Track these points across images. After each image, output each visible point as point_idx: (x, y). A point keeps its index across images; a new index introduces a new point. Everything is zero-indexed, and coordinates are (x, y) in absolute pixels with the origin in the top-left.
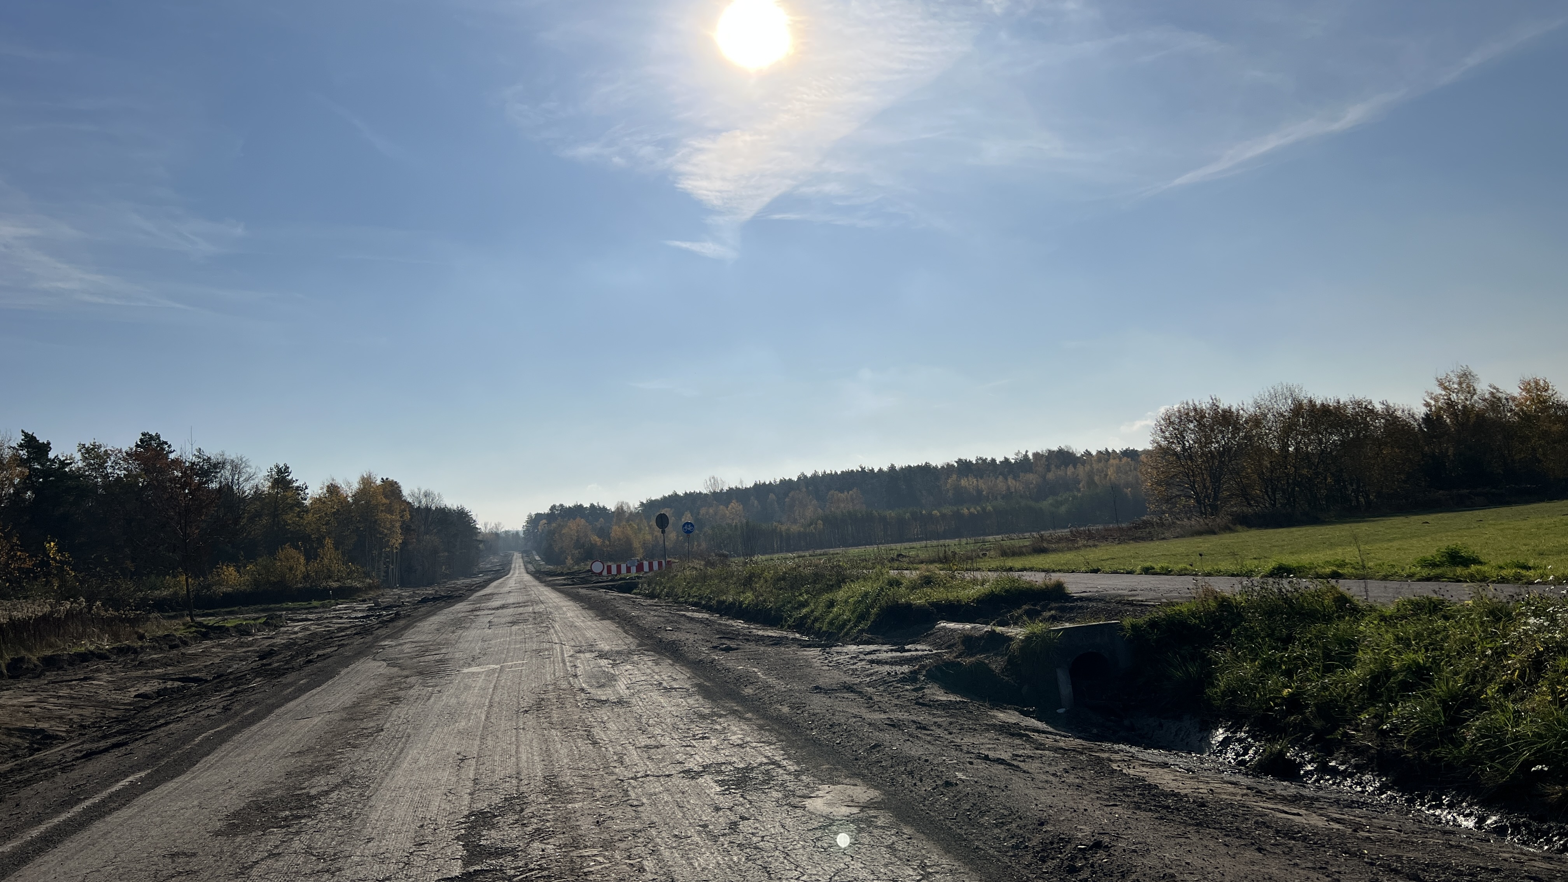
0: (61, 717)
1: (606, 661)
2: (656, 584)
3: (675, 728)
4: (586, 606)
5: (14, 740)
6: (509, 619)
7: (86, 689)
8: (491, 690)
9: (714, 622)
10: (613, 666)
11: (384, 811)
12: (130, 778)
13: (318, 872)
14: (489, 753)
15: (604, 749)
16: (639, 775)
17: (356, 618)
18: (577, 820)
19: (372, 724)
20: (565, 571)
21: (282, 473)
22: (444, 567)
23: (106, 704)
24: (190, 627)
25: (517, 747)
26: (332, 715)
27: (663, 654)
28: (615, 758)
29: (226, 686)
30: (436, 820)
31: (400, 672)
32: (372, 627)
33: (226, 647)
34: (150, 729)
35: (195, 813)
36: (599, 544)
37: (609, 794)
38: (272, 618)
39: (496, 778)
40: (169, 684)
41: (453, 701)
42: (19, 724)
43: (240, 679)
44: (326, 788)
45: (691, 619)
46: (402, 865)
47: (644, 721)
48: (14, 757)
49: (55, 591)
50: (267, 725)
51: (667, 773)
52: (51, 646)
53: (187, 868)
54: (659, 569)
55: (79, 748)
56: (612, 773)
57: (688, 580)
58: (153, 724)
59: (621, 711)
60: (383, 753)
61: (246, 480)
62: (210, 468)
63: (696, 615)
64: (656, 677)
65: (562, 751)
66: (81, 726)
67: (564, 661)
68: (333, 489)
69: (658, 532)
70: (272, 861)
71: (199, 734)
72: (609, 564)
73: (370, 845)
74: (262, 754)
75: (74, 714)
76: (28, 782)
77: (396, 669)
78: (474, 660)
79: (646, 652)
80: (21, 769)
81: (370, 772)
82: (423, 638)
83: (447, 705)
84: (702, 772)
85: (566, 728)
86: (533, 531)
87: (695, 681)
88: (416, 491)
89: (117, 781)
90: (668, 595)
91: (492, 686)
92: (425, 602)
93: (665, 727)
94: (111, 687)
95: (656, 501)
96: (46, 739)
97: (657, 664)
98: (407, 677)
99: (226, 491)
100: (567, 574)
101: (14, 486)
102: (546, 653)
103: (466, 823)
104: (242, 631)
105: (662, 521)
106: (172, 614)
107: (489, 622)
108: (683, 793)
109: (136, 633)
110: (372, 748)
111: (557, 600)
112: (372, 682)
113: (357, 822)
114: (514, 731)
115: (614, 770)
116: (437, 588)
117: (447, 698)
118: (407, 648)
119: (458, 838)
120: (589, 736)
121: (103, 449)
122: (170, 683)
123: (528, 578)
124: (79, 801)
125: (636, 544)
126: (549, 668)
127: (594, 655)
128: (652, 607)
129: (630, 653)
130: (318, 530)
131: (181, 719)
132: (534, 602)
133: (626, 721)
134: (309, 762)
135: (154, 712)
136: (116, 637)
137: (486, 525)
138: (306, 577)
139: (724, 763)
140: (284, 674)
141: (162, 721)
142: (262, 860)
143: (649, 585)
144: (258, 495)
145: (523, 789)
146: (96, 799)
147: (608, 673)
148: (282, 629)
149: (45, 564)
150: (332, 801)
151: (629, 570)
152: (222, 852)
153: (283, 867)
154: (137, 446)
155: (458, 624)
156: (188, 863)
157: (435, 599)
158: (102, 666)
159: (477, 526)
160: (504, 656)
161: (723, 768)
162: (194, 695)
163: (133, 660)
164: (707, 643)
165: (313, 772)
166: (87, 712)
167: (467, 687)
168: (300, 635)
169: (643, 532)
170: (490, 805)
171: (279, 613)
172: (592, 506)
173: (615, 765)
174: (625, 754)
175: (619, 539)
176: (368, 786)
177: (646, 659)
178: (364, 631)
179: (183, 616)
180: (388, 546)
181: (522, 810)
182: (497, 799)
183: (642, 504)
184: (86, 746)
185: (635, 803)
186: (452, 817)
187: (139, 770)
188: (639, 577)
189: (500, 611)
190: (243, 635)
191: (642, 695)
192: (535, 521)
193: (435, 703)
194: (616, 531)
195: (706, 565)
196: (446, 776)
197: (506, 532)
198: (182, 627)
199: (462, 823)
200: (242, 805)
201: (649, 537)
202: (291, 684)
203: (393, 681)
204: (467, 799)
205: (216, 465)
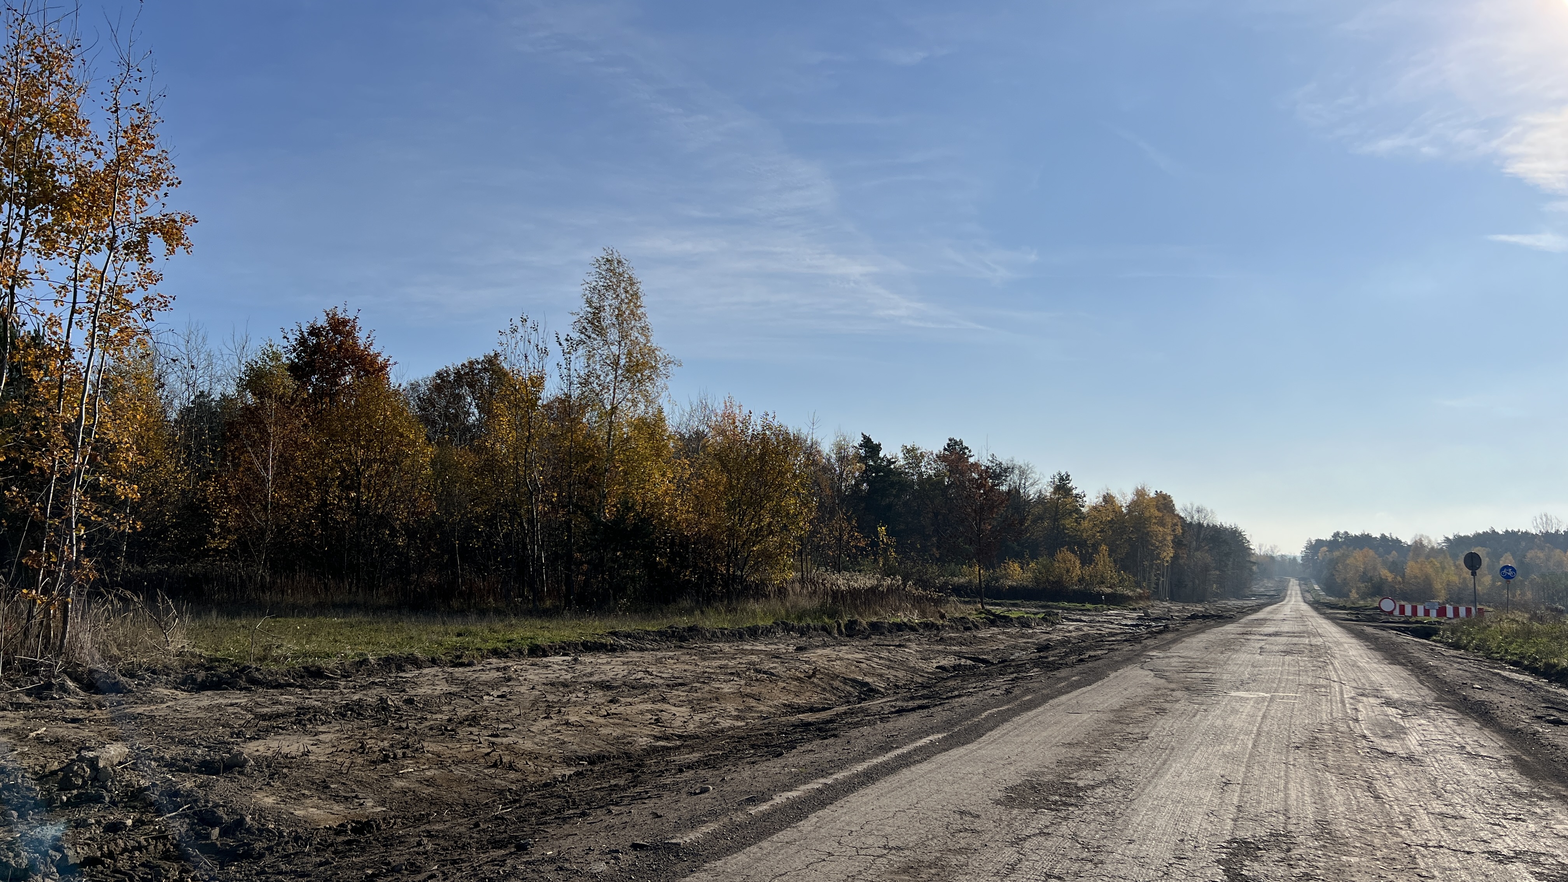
0: (881, 675)
1: (1393, 710)
2: (1463, 633)
3: (1480, 800)
4: (1372, 647)
5: (848, 688)
6: (1282, 648)
7: (899, 654)
8: (1259, 719)
9: (1541, 688)
10: (1403, 717)
11: (1146, 817)
12: (931, 738)
13: (1082, 859)
14: (1255, 782)
15: (1388, 806)
16: (1430, 844)
17: (1126, 625)
18: (1352, 876)
19: (1137, 730)
20: (1349, 605)
21: (1063, 480)
22: (1215, 586)
23: (914, 670)
24: (981, 613)
25: (1287, 783)
26: (1100, 715)
27: (1468, 714)
28: (1401, 818)
29: (1009, 671)
30: (1196, 838)
31: (1167, 685)
32: (1141, 635)
33: (1011, 636)
34: (947, 698)
35: (980, 780)
36: (1390, 579)
37: (1393, 856)
38: (1049, 615)
39: (1261, 810)
40: (963, 662)
41: (1219, 723)
42: (852, 676)
43: (1020, 667)
44: (1092, 783)
45: (1508, 680)
46: (1160, 874)
47: (1439, 785)
48: (848, 702)
49: (880, 569)
50: (1043, 713)
51: (1467, 849)
52: (876, 614)
53: (972, 827)
54: (1467, 616)
55: (893, 703)
56: (1397, 835)
57: (1505, 634)
58: (949, 694)
59: (1412, 768)
60: (1147, 761)
61: (1032, 485)
62: (1001, 472)
63: (1515, 676)
64: (1458, 738)
65: (1338, 799)
66: (896, 685)
67: (1343, 702)
68: (1108, 499)
69: (1467, 573)
70: (1043, 839)
71: (985, 710)
72: (1403, 603)
73: (1131, 846)
74: (1036, 739)
75: (890, 674)
76: (857, 725)
77: (1163, 681)
78: (1242, 684)
79: (1446, 709)
80: (852, 713)
81: (1134, 777)
82: (1191, 654)
83: (1212, 725)
84: (1513, 858)
85: (1344, 774)
86: (1313, 558)
87: (1510, 752)
88: (1189, 506)
89: (921, 738)
90: (1478, 648)
91: (1261, 714)
92: (1194, 619)
93: (1467, 797)
94: (918, 656)
95: (1467, 537)
96: (869, 692)
97: (1459, 724)
98: (1173, 690)
99: (1014, 494)
100: (1351, 608)
101: (855, 478)
102: (1323, 690)
103: (1227, 848)
104: (1024, 623)
105: (1473, 562)
106: (967, 599)
107: (1261, 648)
108: (1487, 876)
109: (939, 612)
110: (1137, 754)
111: (1338, 635)
112: (1139, 690)
113: (1120, 821)
114: (1283, 765)
115: (1399, 831)
116: (1207, 606)
117: (1214, 718)
118: (1174, 662)
119: (1218, 861)
120: (1370, 788)
121: (919, 451)
122: (963, 660)
123: (1305, 607)
124: (892, 749)
125: (1438, 585)
126: (1325, 707)
127: (1379, 701)
128: (1455, 659)
129: (1425, 706)
130: (1094, 536)
131: (970, 694)
132: (1310, 634)
133: (1416, 781)
134: (1078, 755)
135: (951, 683)
136: (923, 613)
137: (1260, 546)
138: (1081, 580)
139: (1544, 854)
140: (1058, 668)
141: (956, 693)
142: (1034, 835)
143: (1453, 633)
144: (1041, 500)
145: (1291, 828)
146: (905, 750)
147: (1397, 723)
148: (1058, 626)
149: (874, 544)
150: (1097, 796)
151: (1427, 613)
152: (1001, 820)
153: (1051, 847)
154: (945, 449)
155: (1228, 645)
156: (972, 823)
157: (1204, 617)
158: (912, 637)
159: (1251, 547)
160: (1275, 685)
161: (1542, 859)
162: (983, 674)
163: (935, 636)
164: (1528, 711)
165: (1081, 765)
166: (900, 674)
167: (1234, 711)
168: (1074, 634)
169: (1446, 571)
170: (1254, 836)
171: (1055, 611)
172: (1383, 537)
173: (1401, 826)
174: (1414, 817)
175: (1416, 577)
176: (1132, 790)
177: (1445, 716)
178: (1134, 639)
179: (975, 602)
180: (1159, 558)
181: (1289, 850)
182: (1262, 833)
183: (1447, 539)
184: (899, 703)
185: (1424, 873)
186: (1213, 839)
187: (938, 732)
188: (1439, 623)
189: (1273, 638)
190: (1024, 627)
191: (1438, 756)
192: (1315, 547)
193: (1200, 721)
194: (1412, 568)
195: (1530, 619)
196: (1208, 795)
197: (1282, 556)
198: (974, 612)
199: (1224, 847)
200: (1019, 781)
201: (1455, 579)
202: (1065, 679)
203: (1159, 692)
204: (1229, 824)
205: (1006, 470)
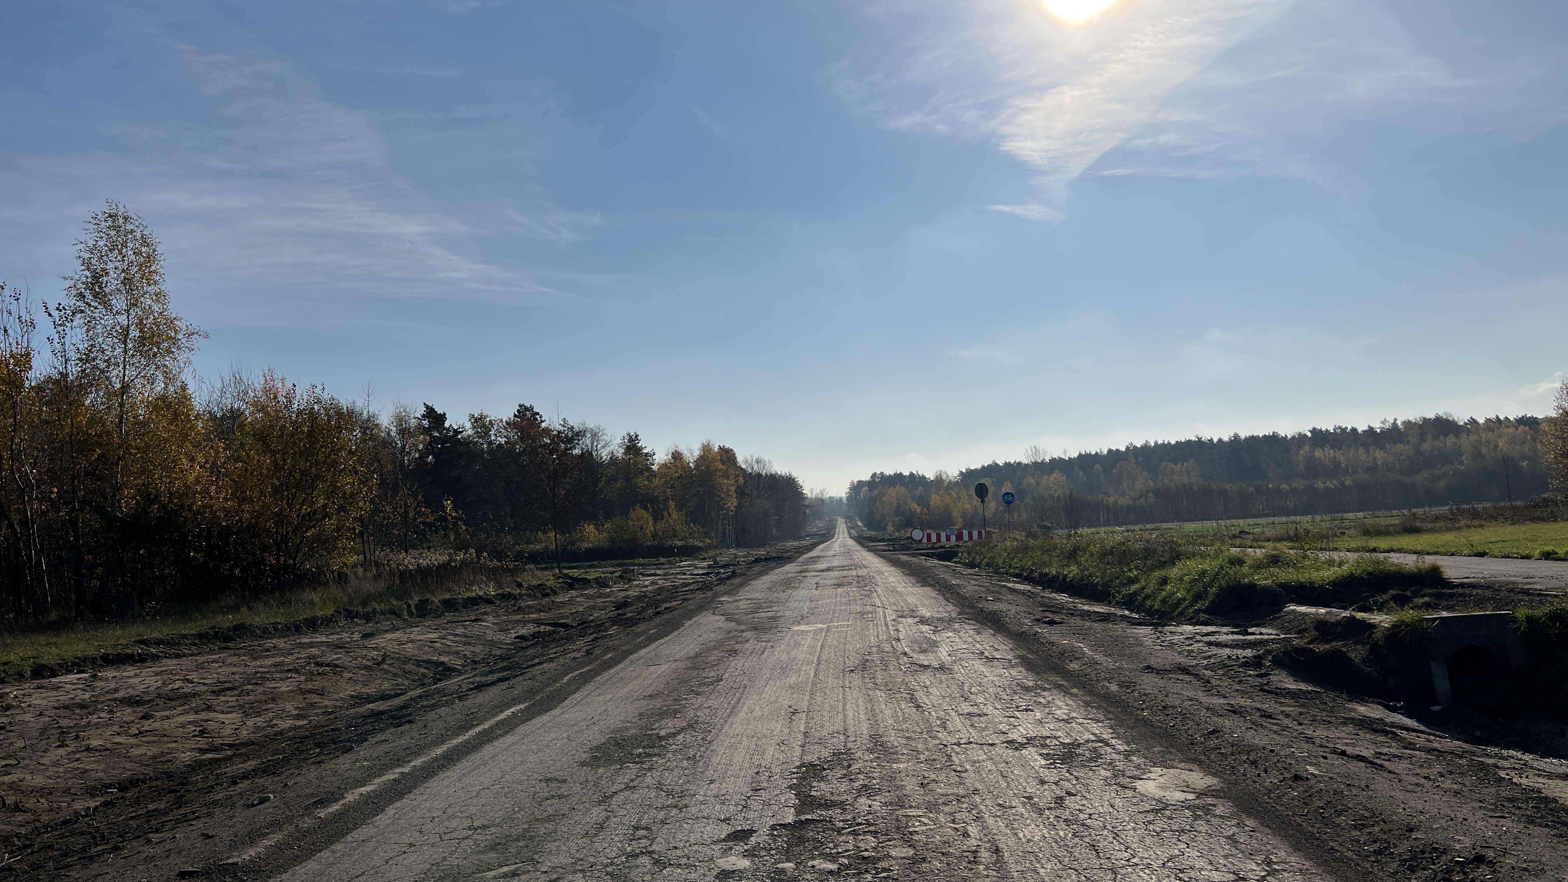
0: (457, 653)
1: (927, 627)
2: (977, 553)
3: (998, 698)
4: (907, 573)
5: (422, 670)
6: (834, 581)
7: (475, 629)
8: (819, 648)
9: (1037, 594)
10: (935, 632)
11: (724, 756)
12: (513, 710)
13: (668, 806)
14: (818, 708)
15: (927, 713)
16: (962, 741)
17: (698, 575)
18: (902, 781)
19: (712, 674)
20: (887, 537)
21: (633, 441)
22: (774, 530)
23: (492, 644)
24: (559, 578)
25: (844, 705)
26: (678, 663)
27: (984, 624)
28: (938, 722)
29: (589, 632)
30: (770, 768)
31: (737, 627)
32: (711, 583)
33: (588, 597)
34: (527, 668)
35: (565, 745)
36: (918, 512)
37: (933, 757)
38: (626, 573)
39: (825, 733)
40: (542, 628)
41: (784, 657)
42: (426, 657)
43: (599, 627)
44: (673, 731)
45: (1012, 591)
46: (740, 808)
47: (966, 688)
48: (423, 685)
49: (452, 543)
50: (623, 669)
51: (990, 742)
52: (449, 590)
53: (559, 793)
54: (979, 538)
55: (471, 680)
56: (936, 737)
57: (1008, 551)
58: (530, 663)
59: (944, 677)
60: (723, 701)
61: (604, 447)
62: (573, 436)
63: (1018, 586)
64: (978, 646)
65: (887, 713)
66: (473, 661)
67: (886, 625)
68: (677, 456)
69: (977, 501)
70: (629, 793)
71: (567, 674)
72: (929, 531)
73: (712, 786)
74: (618, 696)
75: (467, 650)
76: (433, 707)
77: (733, 624)
78: (802, 619)
79: (967, 621)
80: (427, 696)
81: (711, 719)
82: (757, 595)
83: (779, 660)
84: (1026, 744)
85: (890, 690)
86: (856, 497)
87: (1018, 653)
88: (749, 458)
89: (502, 711)
90: (988, 565)
91: (820, 644)
92: (758, 562)
93: (987, 696)
94: (496, 628)
95: (975, 470)
96: (446, 671)
97: (978, 633)
98: (743, 631)
99: (587, 456)
100: (888, 540)
101: (419, 451)
102: (870, 615)
103: (797, 773)
104: (602, 583)
105: (981, 491)
106: (544, 566)
107: (816, 583)
108: (1007, 763)
109: (516, 581)
110: (713, 697)
111: (879, 565)
112: (712, 635)
113: (701, 764)
114: (841, 689)
115: (938, 734)
116: (768, 549)
117: (780, 654)
118: (743, 605)
119: (790, 787)
120: (913, 699)
121: (488, 419)
122: (543, 627)
123: (851, 542)
124: (472, 726)
125: (955, 514)
126: (872, 631)
127: (916, 620)
128: (972, 577)
129: (951, 620)
130: (665, 492)
131: (551, 660)
132: (857, 566)
133: (948, 687)
134: (659, 706)
135: (531, 652)
136: (499, 585)
137: (812, 490)
138: (655, 535)
139: (1049, 737)
140: (636, 624)
141: (537, 661)
142: (620, 791)
143: (969, 554)
144: (613, 460)
145: (850, 745)
146: (486, 725)
147: (929, 638)
148: (635, 583)
149: (444, 519)
150: (678, 743)
151: (948, 538)
152: (587, 781)
153: (638, 799)
154: (515, 416)
155: (788, 584)
156: (559, 788)
157: (767, 560)
158: (489, 610)
159: (804, 492)
160: (830, 617)
161: (1048, 741)
162: (563, 639)
163: (513, 606)
164: (1029, 616)
165: (662, 714)
166: (478, 649)
167: (797, 645)
168: (650, 588)
169: (962, 501)
170: (819, 759)
171: (631, 568)
172: (912, 474)
173: (938, 730)
174: (948, 720)
175: (938, 508)
176: (710, 731)
177: (967, 627)
178: (705, 587)
179: (553, 568)
180: (724, 509)
181: (849, 766)
182: (826, 753)
183: (961, 473)
184: (478, 679)
185: (959, 769)
186: (785, 766)
187: (520, 703)
188: (958, 546)
189: (826, 573)
190: (601, 587)
191: (964, 663)
192: (857, 488)
193: (768, 657)
194: (935, 499)
195: (1027, 537)
196: (779, 727)
197: (830, 498)
198: (552, 578)
199: (794, 773)
200: (603, 740)
201: (968, 506)
202: (644, 633)
203: (731, 635)
204: (798, 751)
205: (578, 434)
